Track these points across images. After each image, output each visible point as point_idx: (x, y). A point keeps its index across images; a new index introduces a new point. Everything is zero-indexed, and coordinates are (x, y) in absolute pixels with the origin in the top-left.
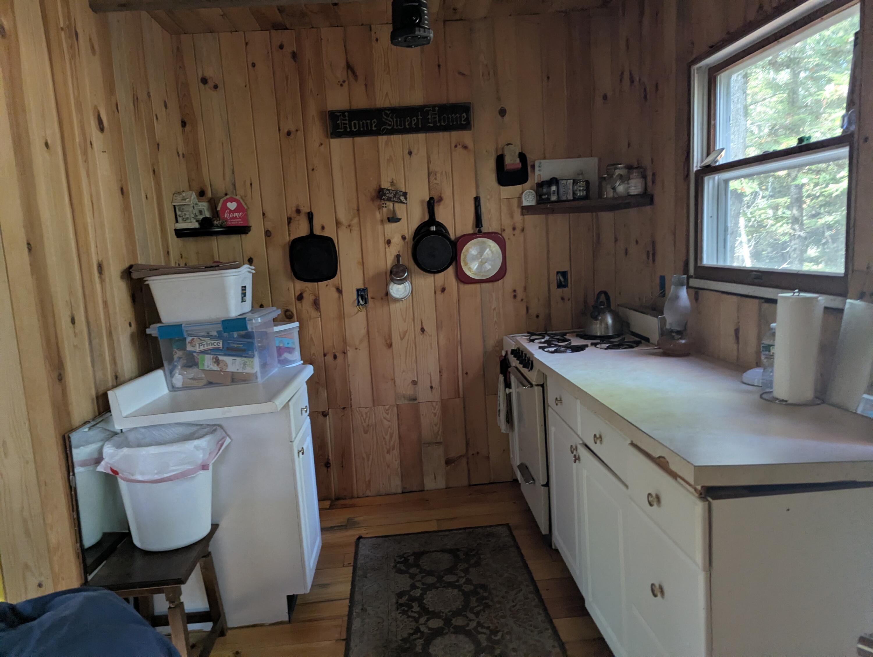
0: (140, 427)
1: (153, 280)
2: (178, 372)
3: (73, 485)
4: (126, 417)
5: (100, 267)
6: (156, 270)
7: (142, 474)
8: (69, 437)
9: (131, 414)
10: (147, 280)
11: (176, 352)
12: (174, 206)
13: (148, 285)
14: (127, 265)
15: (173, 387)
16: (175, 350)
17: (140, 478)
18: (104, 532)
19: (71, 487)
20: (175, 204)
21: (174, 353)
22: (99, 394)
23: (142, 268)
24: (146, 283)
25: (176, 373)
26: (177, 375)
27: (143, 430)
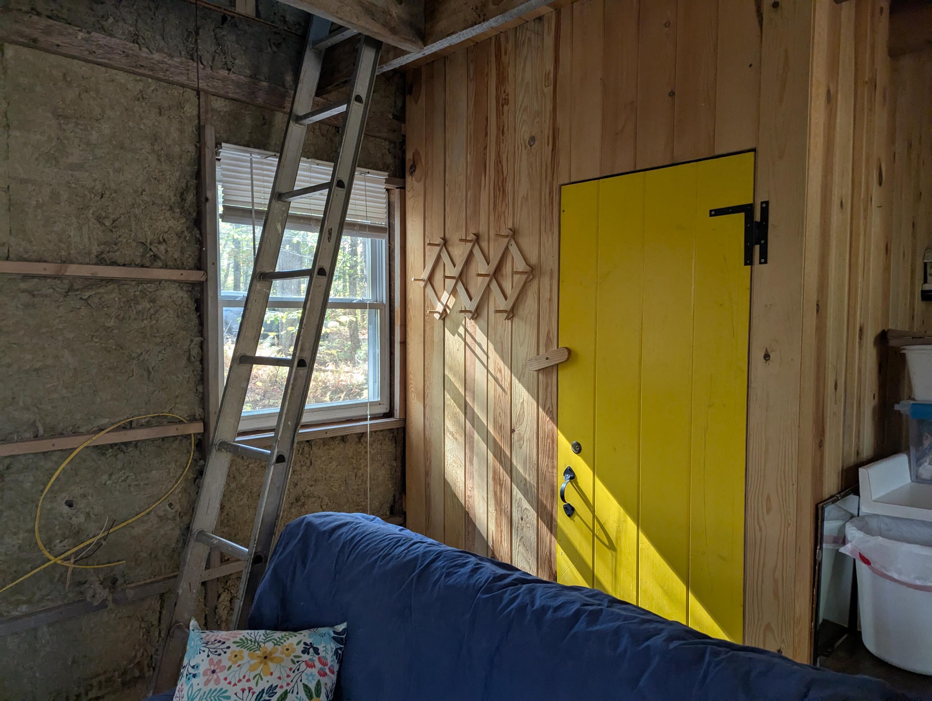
0: (883, 516)
1: (913, 350)
2: (928, 461)
3: (818, 559)
4: (875, 501)
5: (861, 330)
6: (921, 338)
7: (900, 573)
8: (823, 509)
9: (878, 498)
10: (904, 349)
11: (927, 437)
12: (925, 264)
13: (904, 354)
14: (879, 330)
15: (917, 477)
16: (926, 434)
17: (895, 576)
18: (825, 618)
19: (815, 560)
20: (925, 261)
21: (924, 437)
22: (845, 468)
23: (901, 335)
24: (903, 352)
25: (926, 461)
26: (926, 464)
27: (888, 521)
